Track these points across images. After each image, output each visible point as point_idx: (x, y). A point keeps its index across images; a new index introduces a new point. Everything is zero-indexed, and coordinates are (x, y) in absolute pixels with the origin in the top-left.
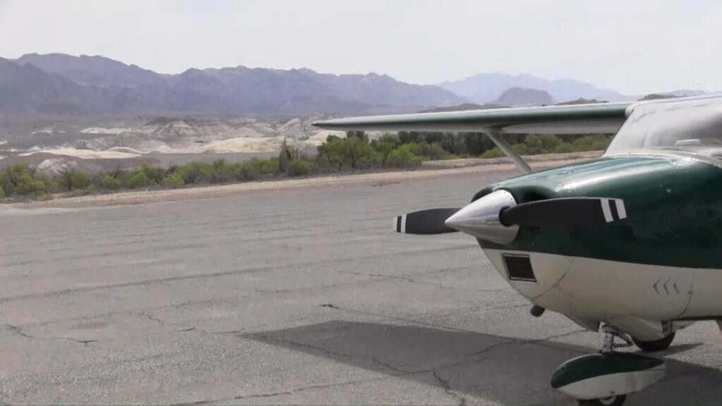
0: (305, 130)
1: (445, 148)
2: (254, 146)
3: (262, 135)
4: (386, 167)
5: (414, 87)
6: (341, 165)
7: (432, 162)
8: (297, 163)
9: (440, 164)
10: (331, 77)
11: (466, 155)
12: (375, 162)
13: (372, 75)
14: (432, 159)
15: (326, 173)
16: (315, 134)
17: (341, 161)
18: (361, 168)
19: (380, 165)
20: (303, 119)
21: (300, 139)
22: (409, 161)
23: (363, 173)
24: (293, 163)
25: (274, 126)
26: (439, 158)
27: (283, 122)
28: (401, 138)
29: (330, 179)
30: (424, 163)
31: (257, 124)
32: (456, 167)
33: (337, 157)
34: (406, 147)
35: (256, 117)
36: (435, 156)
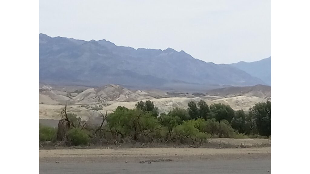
0: (99, 101)
1: (234, 126)
2: (48, 113)
3: (57, 103)
4: (168, 142)
5: (211, 65)
6: (123, 137)
7: (219, 140)
8: (76, 131)
9: (227, 143)
10: (130, 50)
11: (255, 135)
12: (158, 136)
13: (169, 50)
14: (220, 137)
15: (105, 144)
16: (109, 105)
17: (123, 133)
18: (143, 141)
19: (163, 139)
20: (99, 89)
21: (94, 109)
22: (194, 137)
23: (144, 147)
24: (72, 131)
25: (69, 95)
26: (227, 137)
27: (78, 92)
28: (190, 113)
29: (108, 151)
30: (210, 140)
31: (52, 92)
32: (242, 147)
33: (119, 129)
34: (192, 123)
35: (51, 85)
36: (223, 134)
